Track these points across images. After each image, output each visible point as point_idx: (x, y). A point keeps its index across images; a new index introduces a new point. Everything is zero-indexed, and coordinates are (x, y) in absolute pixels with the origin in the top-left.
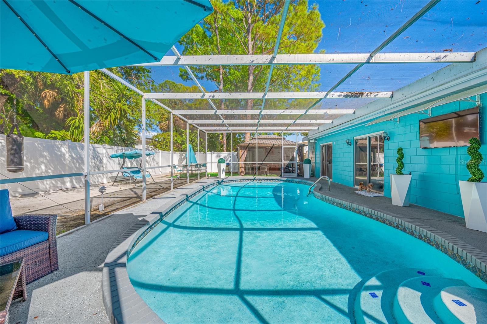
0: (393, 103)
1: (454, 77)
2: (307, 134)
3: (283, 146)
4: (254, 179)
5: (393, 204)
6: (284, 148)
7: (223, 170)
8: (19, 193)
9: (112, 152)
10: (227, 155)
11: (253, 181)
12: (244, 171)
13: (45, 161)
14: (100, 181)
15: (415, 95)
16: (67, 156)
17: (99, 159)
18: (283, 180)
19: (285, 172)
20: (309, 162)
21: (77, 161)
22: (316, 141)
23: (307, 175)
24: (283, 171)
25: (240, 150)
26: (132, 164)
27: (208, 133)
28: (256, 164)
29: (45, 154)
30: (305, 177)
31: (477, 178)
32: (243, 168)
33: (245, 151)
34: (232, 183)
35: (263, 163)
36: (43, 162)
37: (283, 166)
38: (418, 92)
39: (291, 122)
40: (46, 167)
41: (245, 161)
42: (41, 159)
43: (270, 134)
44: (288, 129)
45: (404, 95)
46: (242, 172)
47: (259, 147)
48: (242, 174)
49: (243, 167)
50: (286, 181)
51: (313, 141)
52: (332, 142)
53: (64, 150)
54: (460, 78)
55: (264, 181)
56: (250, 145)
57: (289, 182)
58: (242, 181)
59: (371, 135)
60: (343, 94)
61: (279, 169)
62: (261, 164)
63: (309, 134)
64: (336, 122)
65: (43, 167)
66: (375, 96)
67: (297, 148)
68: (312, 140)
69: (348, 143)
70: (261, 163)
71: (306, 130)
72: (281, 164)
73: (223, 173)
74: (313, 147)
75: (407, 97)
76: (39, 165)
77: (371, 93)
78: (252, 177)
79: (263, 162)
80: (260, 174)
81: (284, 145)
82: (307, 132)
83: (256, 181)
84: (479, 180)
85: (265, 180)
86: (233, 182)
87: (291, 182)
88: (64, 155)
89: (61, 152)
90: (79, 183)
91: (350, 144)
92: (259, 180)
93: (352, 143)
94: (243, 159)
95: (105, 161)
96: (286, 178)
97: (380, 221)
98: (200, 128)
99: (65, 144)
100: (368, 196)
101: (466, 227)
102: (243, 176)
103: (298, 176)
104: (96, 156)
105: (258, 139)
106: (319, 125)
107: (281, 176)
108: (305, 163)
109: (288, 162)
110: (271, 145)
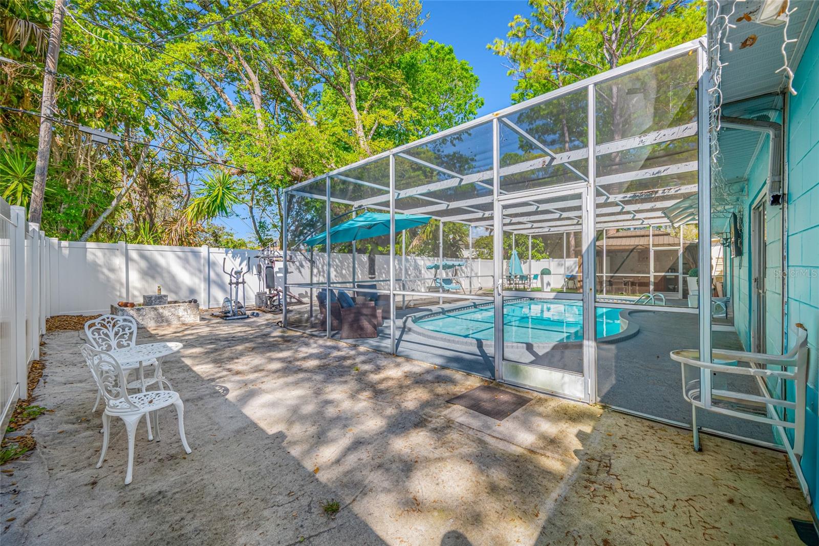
3: (652, 250)
6: (655, 252)
7: (548, 284)
9: (429, 264)
10: (572, 263)
16: (397, 268)
17: (419, 270)
19: (655, 290)
20: (695, 273)
24: (652, 287)
26: (447, 274)
28: (603, 276)
29: (385, 266)
36: (384, 273)
40: (385, 276)
47: (608, 252)
67: (682, 250)
70: (612, 275)
72: (649, 277)
73: (549, 287)
79: (615, 273)
81: (654, 245)
95: (423, 272)
98: (515, 232)
99: (395, 258)
103: (684, 297)
104: (417, 267)
105: (654, 235)
108: (690, 276)
109: (663, 274)
110: (631, 248)
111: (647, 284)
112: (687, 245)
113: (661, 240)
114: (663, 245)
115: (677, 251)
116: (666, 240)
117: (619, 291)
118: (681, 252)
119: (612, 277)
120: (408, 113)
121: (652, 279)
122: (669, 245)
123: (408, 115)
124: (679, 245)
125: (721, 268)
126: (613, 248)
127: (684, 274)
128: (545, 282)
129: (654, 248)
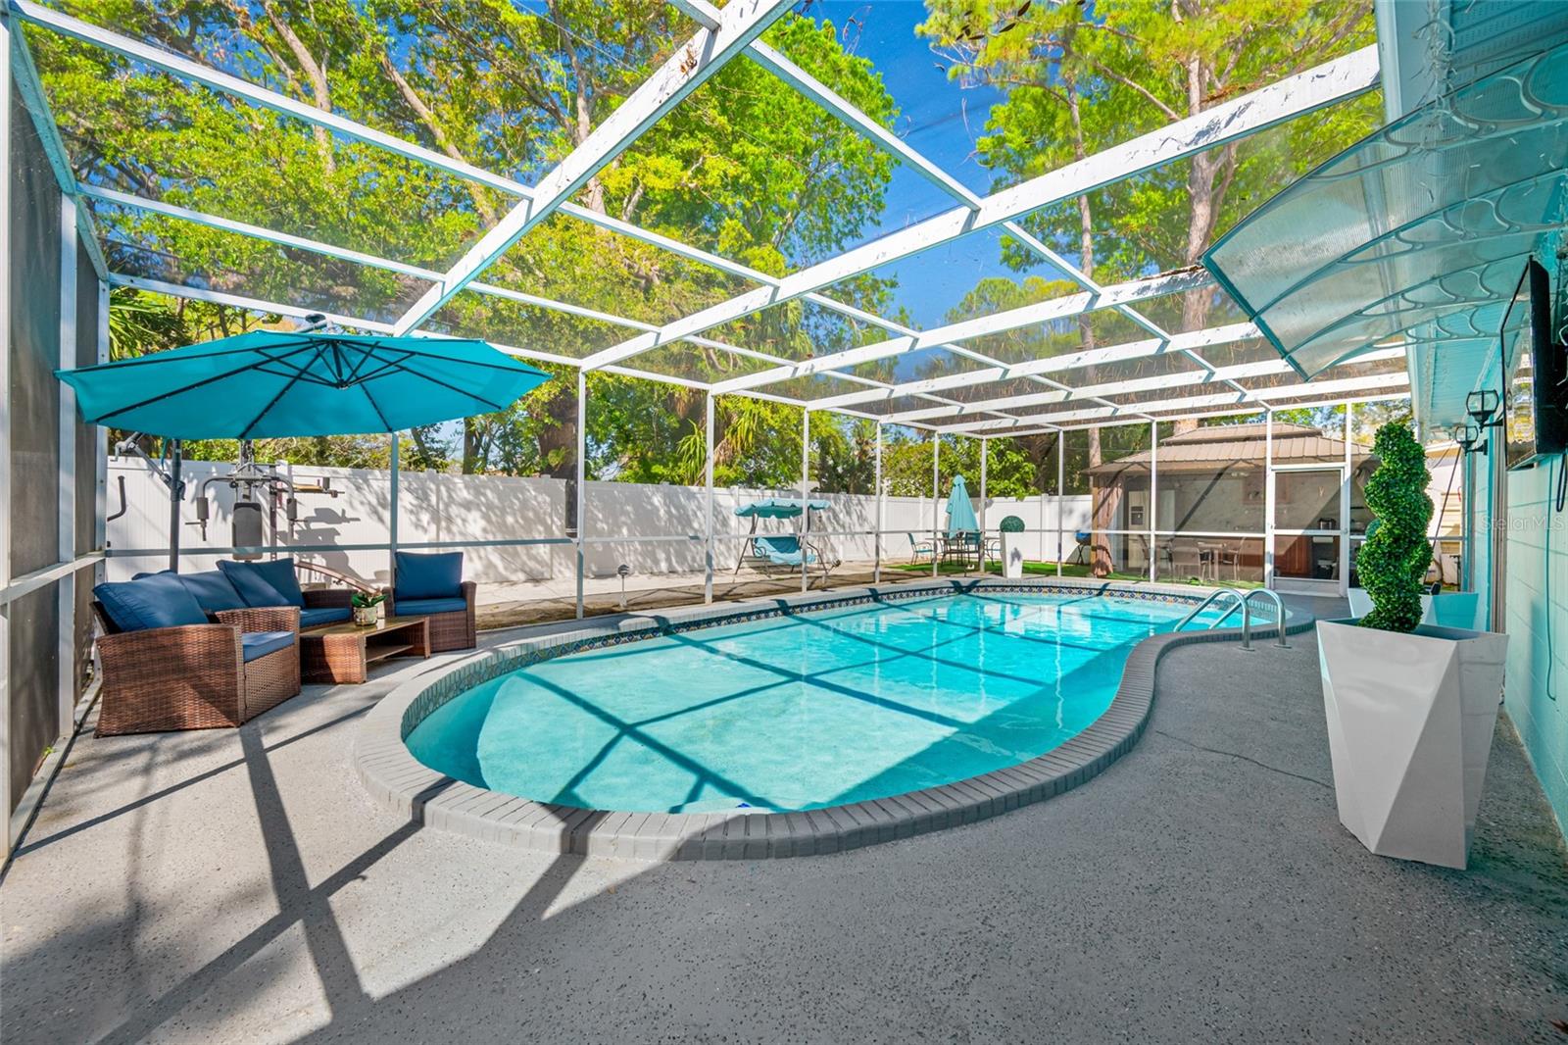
3: (1272, 470)
7: (1016, 554)
8: (593, 573)
11: (1100, 594)
12: (1106, 559)
13: (629, 522)
14: (722, 563)
16: (662, 512)
17: (720, 517)
21: (680, 522)
25: (1096, 489)
29: (629, 508)
32: (1103, 549)
33: (1112, 491)
36: (625, 523)
40: (629, 530)
42: (623, 519)
46: (1099, 563)
47: (1165, 476)
48: (1099, 572)
53: (657, 500)
55: (1143, 597)
58: (1056, 590)
65: (625, 531)
70: (1171, 533)
72: (1265, 540)
73: (1016, 562)
76: (620, 528)
78: (1099, 583)
83: (1111, 595)
86: (1021, 591)
88: (658, 510)
89: (652, 504)
90: (683, 564)
92: (1123, 593)
94: (1103, 515)
99: (658, 490)
102: (1100, 577)
104: (715, 512)
109: (1299, 532)
110: (1220, 466)
111: (1257, 561)
112: (1363, 458)
113: (1297, 447)
114: (1302, 459)
115: (1335, 474)
116: (1310, 446)
117: (1190, 574)
118: (1347, 474)
119: (1172, 539)
120: (717, 166)
121: (1270, 548)
122: (1317, 458)
123: (715, 173)
124: (1343, 457)
125: (1455, 519)
126: (1175, 467)
127: (1353, 531)
128: (1009, 550)
129: (1276, 467)
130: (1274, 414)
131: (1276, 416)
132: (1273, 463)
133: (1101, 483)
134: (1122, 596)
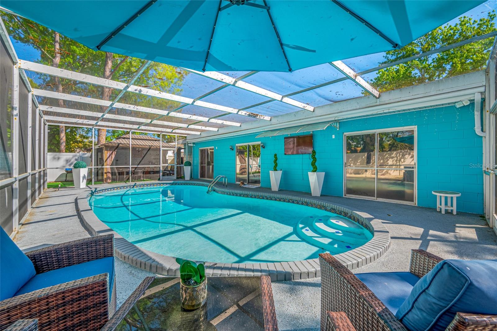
0: (271, 125)
1: (305, 117)
2: (186, 137)
4: (135, 185)
5: (272, 190)
6: (163, 150)
7: (84, 177)
11: (133, 187)
12: (111, 176)
15: (285, 122)
18: (169, 184)
19: (163, 175)
20: (189, 164)
22: (194, 145)
23: (187, 177)
24: (161, 174)
25: (106, 152)
27: (49, 125)
28: (129, 168)
30: (186, 179)
31: (315, 170)
32: (110, 173)
33: (112, 153)
34: (106, 192)
35: (139, 166)
37: (161, 169)
38: (287, 121)
39: (185, 126)
41: (112, 165)
43: (146, 134)
44: (173, 131)
45: (278, 121)
46: (108, 178)
47: (134, 149)
48: (109, 181)
49: (110, 171)
50: (172, 184)
51: (192, 145)
52: (213, 147)
54: (308, 118)
56: (121, 145)
57: (176, 184)
59: (250, 144)
60: (247, 113)
61: (158, 172)
62: (136, 168)
63: (188, 138)
64: (222, 131)
66: (263, 118)
67: (176, 150)
68: (191, 143)
69: (231, 149)
70: (136, 166)
71: (186, 134)
72: (160, 167)
73: (84, 180)
74: (190, 150)
75: (280, 122)
77: (261, 116)
80: (134, 179)
81: (163, 147)
82: (186, 136)
83: (137, 187)
84: (315, 171)
85: (147, 185)
87: (179, 184)
91: (233, 150)
92: (140, 185)
93: (234, 149)
94: (109, 161)
96: (173, 181)
97: (278, 201)
100: (253, 187)
101: (311, 195)
102: (108, 183)
103: (177, 178)
105: (133, 139)
106: (202, 131)
107: (159, 180)
108: (185, 166)
109: (167, 165)
129: (162, 148)
130: (132, 132)
131: (133, 133)
132: (162, 147)
133: (108, 149)
134: (140, 186)
